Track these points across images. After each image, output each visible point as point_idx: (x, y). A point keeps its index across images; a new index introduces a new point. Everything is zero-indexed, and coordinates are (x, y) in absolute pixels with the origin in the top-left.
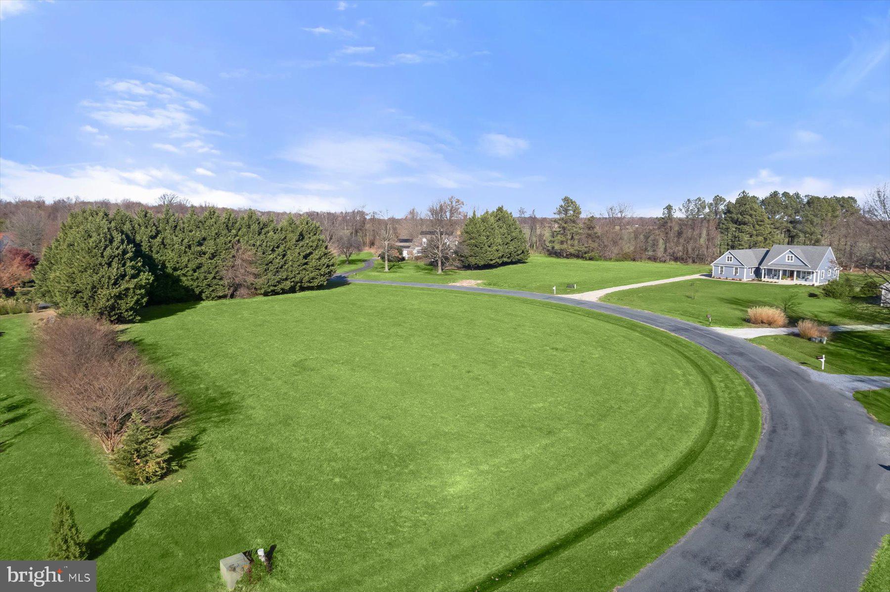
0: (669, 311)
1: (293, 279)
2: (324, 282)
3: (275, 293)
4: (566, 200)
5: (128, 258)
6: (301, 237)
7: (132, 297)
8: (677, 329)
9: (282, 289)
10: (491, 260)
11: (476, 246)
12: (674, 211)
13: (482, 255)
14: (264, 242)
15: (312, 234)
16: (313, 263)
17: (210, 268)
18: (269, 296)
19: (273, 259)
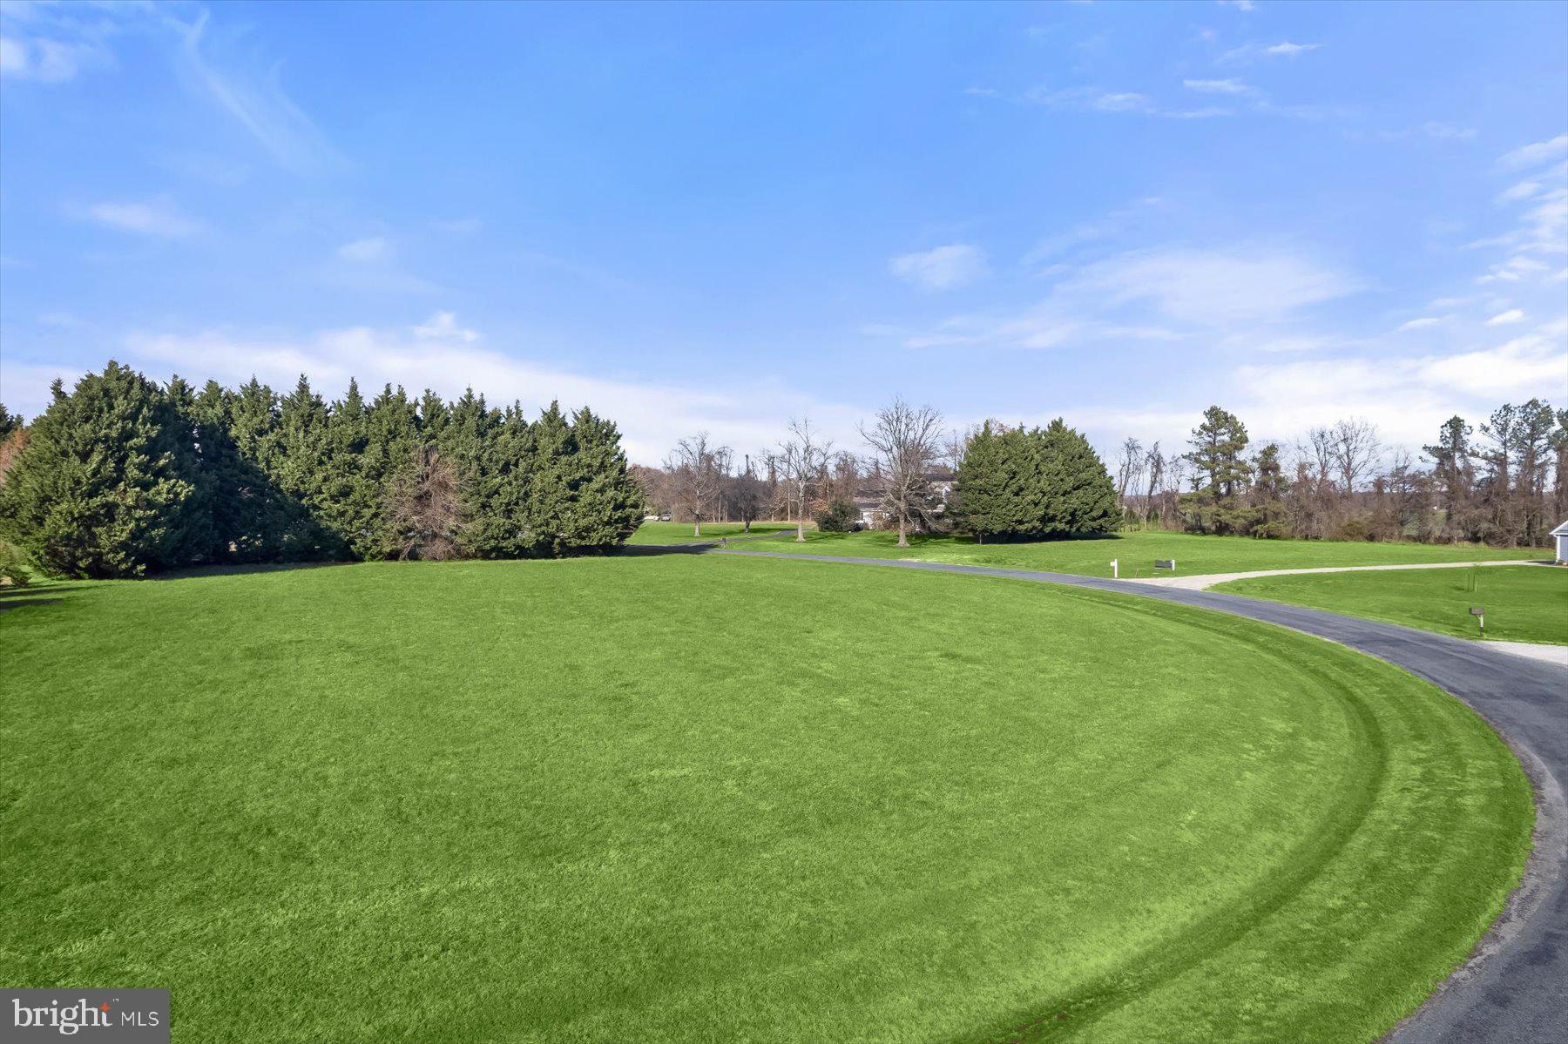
0: (1387, 610)
1: (544, 528)
2: (612, 537)
3: (501, 554)
4: (1214, 413)
5: (131, 448)
6: (571, 446)
7: (125, 523)
8: (1369, 640)
9: (518, 547)
10: (1020, 522)
11: (986, 492)
12: (1468, 430)
13: (997, 510)
14: (484, 452)
15: (595, 443)
16: (586, 498)
17: (365, 495)
18: (491, 559)
19: (502, 485)
